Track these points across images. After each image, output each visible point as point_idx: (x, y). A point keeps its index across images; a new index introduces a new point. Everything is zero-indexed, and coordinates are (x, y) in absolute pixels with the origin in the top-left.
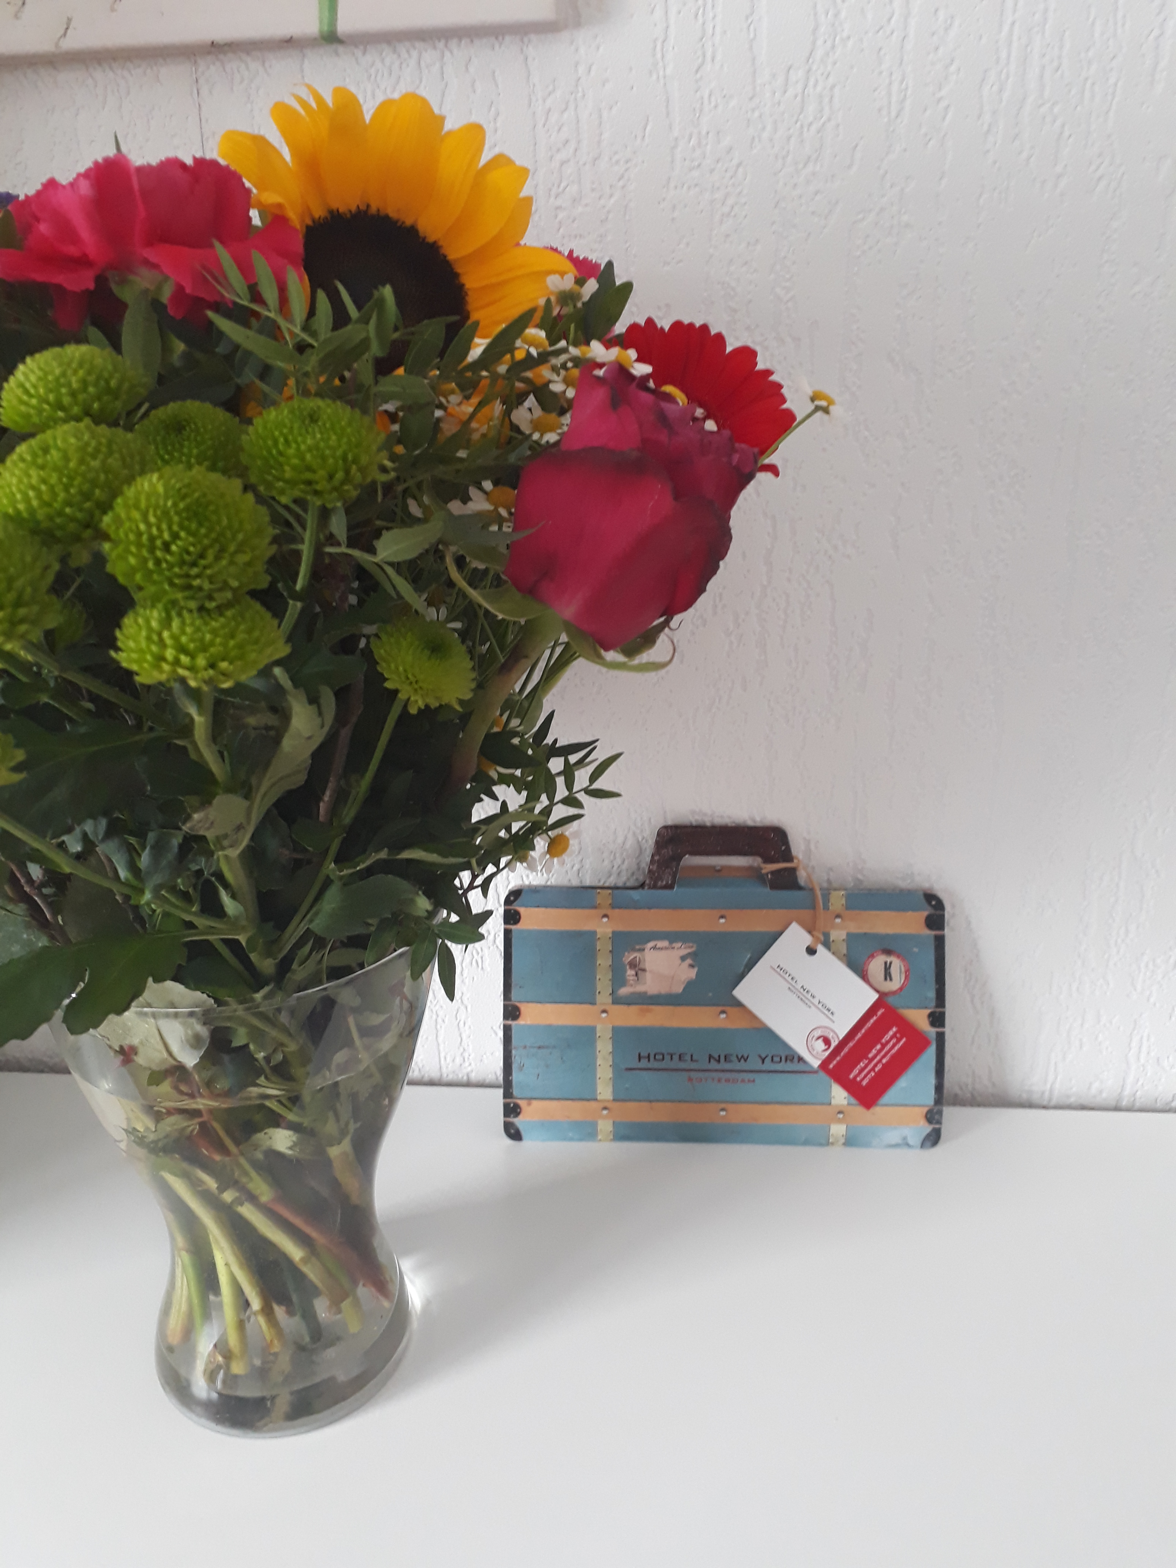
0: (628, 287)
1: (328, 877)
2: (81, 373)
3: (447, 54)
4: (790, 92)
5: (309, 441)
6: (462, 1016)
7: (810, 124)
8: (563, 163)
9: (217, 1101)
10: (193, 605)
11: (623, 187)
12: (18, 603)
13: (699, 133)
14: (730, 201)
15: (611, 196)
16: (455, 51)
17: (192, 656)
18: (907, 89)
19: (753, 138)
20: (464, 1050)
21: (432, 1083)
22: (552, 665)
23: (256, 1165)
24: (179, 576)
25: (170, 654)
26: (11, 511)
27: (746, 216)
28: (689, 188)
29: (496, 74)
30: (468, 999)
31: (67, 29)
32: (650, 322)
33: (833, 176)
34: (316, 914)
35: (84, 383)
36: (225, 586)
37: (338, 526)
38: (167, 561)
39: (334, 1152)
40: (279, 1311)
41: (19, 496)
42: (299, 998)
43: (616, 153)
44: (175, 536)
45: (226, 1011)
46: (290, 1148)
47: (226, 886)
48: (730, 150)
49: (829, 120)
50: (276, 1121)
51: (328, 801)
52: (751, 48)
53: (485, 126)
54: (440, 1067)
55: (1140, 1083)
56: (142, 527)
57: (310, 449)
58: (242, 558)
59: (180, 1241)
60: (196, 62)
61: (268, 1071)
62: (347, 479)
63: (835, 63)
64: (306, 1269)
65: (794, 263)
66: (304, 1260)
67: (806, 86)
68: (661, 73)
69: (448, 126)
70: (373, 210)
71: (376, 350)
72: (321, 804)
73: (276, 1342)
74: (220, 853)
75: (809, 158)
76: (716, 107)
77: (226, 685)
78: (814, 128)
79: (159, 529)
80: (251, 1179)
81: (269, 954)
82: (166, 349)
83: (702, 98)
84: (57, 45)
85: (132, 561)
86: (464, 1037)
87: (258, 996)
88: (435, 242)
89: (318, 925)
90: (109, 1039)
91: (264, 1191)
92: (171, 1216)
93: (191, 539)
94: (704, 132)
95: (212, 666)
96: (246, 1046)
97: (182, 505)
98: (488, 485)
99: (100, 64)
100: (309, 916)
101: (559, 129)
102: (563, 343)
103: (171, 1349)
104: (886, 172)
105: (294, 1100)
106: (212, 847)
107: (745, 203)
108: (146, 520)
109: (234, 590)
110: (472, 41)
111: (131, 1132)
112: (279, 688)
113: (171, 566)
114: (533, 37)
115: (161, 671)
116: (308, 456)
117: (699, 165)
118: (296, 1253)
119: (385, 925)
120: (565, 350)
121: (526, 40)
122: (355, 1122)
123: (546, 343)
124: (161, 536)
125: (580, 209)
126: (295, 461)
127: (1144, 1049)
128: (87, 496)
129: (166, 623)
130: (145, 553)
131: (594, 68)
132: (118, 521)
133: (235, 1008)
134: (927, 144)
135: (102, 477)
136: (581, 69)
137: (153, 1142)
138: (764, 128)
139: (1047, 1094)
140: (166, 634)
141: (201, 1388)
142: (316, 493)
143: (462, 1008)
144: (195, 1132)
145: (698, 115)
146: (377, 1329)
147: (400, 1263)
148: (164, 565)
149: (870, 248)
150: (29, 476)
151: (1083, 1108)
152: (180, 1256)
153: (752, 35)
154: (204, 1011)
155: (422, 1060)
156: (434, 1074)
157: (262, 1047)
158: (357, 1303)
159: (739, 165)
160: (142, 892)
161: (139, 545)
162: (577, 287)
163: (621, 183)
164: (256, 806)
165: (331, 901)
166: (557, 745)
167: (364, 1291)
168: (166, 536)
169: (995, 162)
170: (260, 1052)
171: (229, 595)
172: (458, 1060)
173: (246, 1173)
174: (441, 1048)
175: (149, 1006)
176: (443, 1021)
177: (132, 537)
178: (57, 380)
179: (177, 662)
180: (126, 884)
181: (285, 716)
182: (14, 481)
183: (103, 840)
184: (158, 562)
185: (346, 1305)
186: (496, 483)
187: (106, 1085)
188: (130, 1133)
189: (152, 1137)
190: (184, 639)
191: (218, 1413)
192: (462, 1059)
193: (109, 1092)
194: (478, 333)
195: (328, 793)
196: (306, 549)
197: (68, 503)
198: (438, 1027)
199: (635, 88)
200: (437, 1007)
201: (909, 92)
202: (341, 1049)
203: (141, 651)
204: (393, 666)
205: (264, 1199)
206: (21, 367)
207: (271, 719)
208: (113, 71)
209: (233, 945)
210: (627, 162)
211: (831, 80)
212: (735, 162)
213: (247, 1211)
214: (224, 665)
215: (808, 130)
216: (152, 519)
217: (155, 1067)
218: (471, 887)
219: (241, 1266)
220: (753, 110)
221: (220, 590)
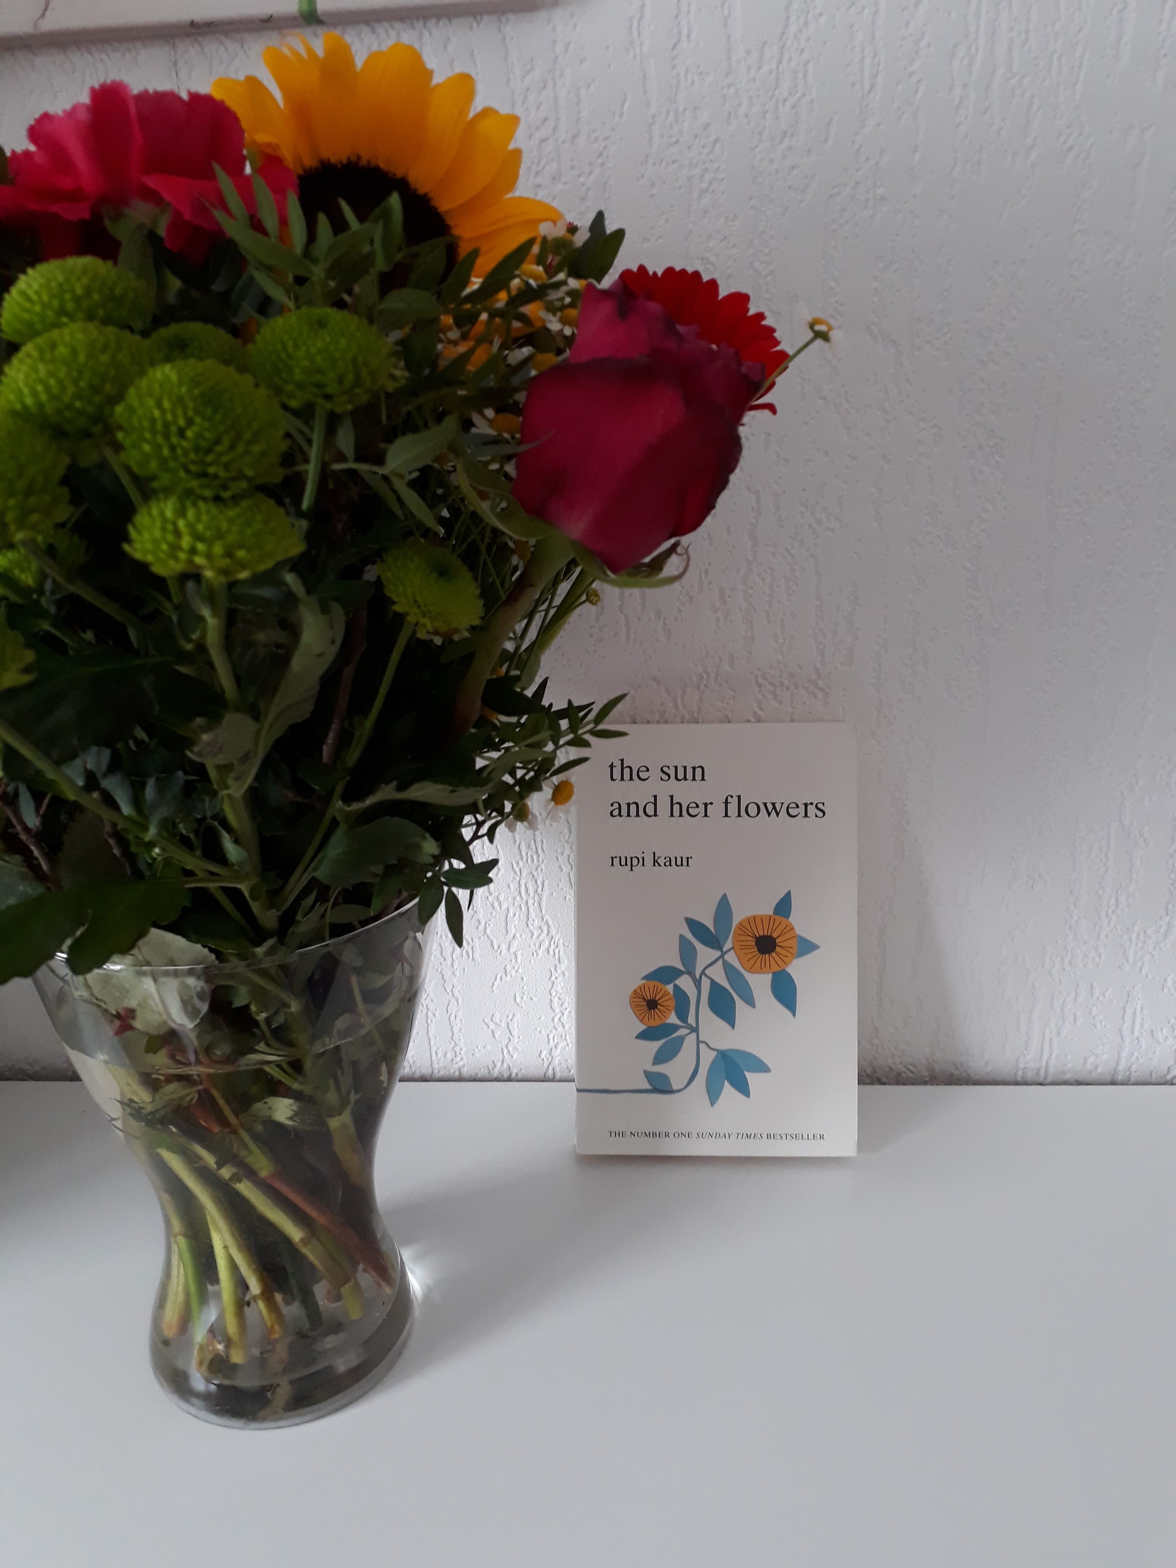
0: (620, 234)
1: (334, 818)
2: (85, 280)
3: (426, 34)
4: (765, 68)
5: (319, 344)
6: (453, 1008)
7: (785, 100)
8: (544, 140)
9: (213, 1068)
10: (208, 493)
11: (603, 164)
12: (29, 492)
13: (676, 110)
14: (708, 177)
15: (590, 173)
16: (434, 31)
17: (209, 542)
18: (879, 64)
19: (730, 114)
20: (456, 1044)
21: (424, 1079)
22: (550, 621)
23: (256, 1137)
24: (193, 462)
25: (186, 542)
26: (18, 407)
27: (723, 192)
28: (668, 164)
29: (475, 53)
30: (459, 991)
31: (46, 10)
32: (642, 268)
33: (809, 151)
34: (321, 861)
35: (88, 291)
36: (241, 476)
37: (345, 440)
38: (182, 447)
39: (334, 1123)
40: (278, 1297)
41: (26, 391)
42: (301, 954)
43: (594, 131)
44: (190, 422)
45: (227, 967)
46: (291, 1118)
47: (229, 830)
48: (707, 126)
49: (804, 95)
50: (275, 1089)
51: (331, 743)
52: (725, 25)
53: (473, 76)
54: (432, 1063)
55: (1135, 1057)
56: (157, 413)
57: (319, 352)
58: (257, 448)
59: (177, 1226)
60: (174, 45)
61: (268, 1034)
62: (357, 382)
63: (808, 39)
64: (306, 1251)
65: (772, 238)
66: (303, 1241)
67: (780, 62)
68: (638, 52)
69: (437, 79)
70: (363, 162)
71: (381, 264)
72: (325, 747)
73: (277, 1327)
74: (224, 792)
75: (785, 133)
76: (693, 82)
77: (244, 575)
78: (788, 104)
79: (175, 415)
80: (250, 1151)
81: (271, 906)
82: (162, 286)
83: (678, 75)
84: (35, 26)
85: (147, 448)
86: (456, 1032)
87: (260, 951)
88: (426, 195)
89: (322, 872)
90: (105, 1003)
91: (264, 1167)
92: (166, 1197)
93: (206, 424)
94: (681, 109)
95: (229, 554)
96: (247, 1007)
97: (196, 392)
98: (490, 413)
99: (78, 48)
100: (312, 865)
101: (538, 109)
102: (561, 276)
103: (166, 1343)
104: (861, 146)
105: (296, 1066)
106: (216, 786)
107: (723, 179)
108: (159, 404)
109: (249, 479)
110: (450, 21)
111: (128, 1104)
112: (291, 599)
113: (186, 454)
114: (511, 16)
115: (176, 558)
116: (318, 359)
117: (677, 142)
118: (295, 1233)
119: (391, 871)
120: (564, 283)
121: (504, 19)
122: (356, 1093)
123: (544, 275)
124: (175, 421)
125: (560, 187)
126: (306, 363)
127: (1138, 1021)
128: (96, 390)
129: (181, 512)
130: (160, 439)
131: (572, 46)
132: (131, 410)
133: (237, 965)
134: (900, 117)
135: (112, 372)
136: (559, 48)
137: (151, 1113)
138: (740, 105)
139: (1043, 1071)
140: (181, 523)
141: (199, 1382)
142: (328, 397)
143: (453, 1000)
144: (195, 1101)
145: (674, 93)
146: (379, 1315)
147: (401, 1252)
148: (179, 451)
149: (847, 222)
150: (36, 371)
151: (1079, 1083)
152: (177, 1243)
153: (726, 13)
154: (206, 968)
155: (413, 1057)
156: (426, 1071)
157: (263, 1007)
158: (357, 1288)
159: (716, 142)
160: (146, 828)
161: (154, 432)
162: (569, 235)
163: (600, 160)
164: (264, 731)
165: (337, 847)
166: (553, 710)
167: (365, 1278)
168: (182, 422)
169: (967, 135)
170: (262, 1012)
171: (244, 485)
172: (449, 1056)
173: (245, 1146)
174: (432, 1043)
175: (148, 964)
176: (434, 1015)
177: (146, 424)
178: (60, 286)
179: (193, 551)
180: (128, 819)
181: (293, 631)
182: (21, 377)
183: (105, 775)
184: (173, 448)
185: (345, 1290)
186: (498, 411)
187: (102, 1057)
188: (126, 1105)
189: (149, 1108)
190: (200, 527)
191: (217, 1405)
192: (453, 1053)
193: (106, 1062)
194: (473, 274)
195: (331, 735)
196: (312, 470)
197: (78, 396)
198: (429, 1021)
199: (612, 66)
200: (428, 1000)
201: (881, 68)
202: (342, 1014)
203: (156, 542)
204: (401, 588)
205: (264, 1174)
206: (23, 278)
207: (281, 637)
208: (92, 56)
209: (234, 895)
210: (606, 139)
211: (805, 56)
212: (713, 138)
213: (245, 1188)
214: (241, 554)
215: (784, 106)
216: (166, 404)
217: (153, 1032)
218: (475, 837)
219: (240, 1249)
220: (729, 86)
221: (233, 479)
